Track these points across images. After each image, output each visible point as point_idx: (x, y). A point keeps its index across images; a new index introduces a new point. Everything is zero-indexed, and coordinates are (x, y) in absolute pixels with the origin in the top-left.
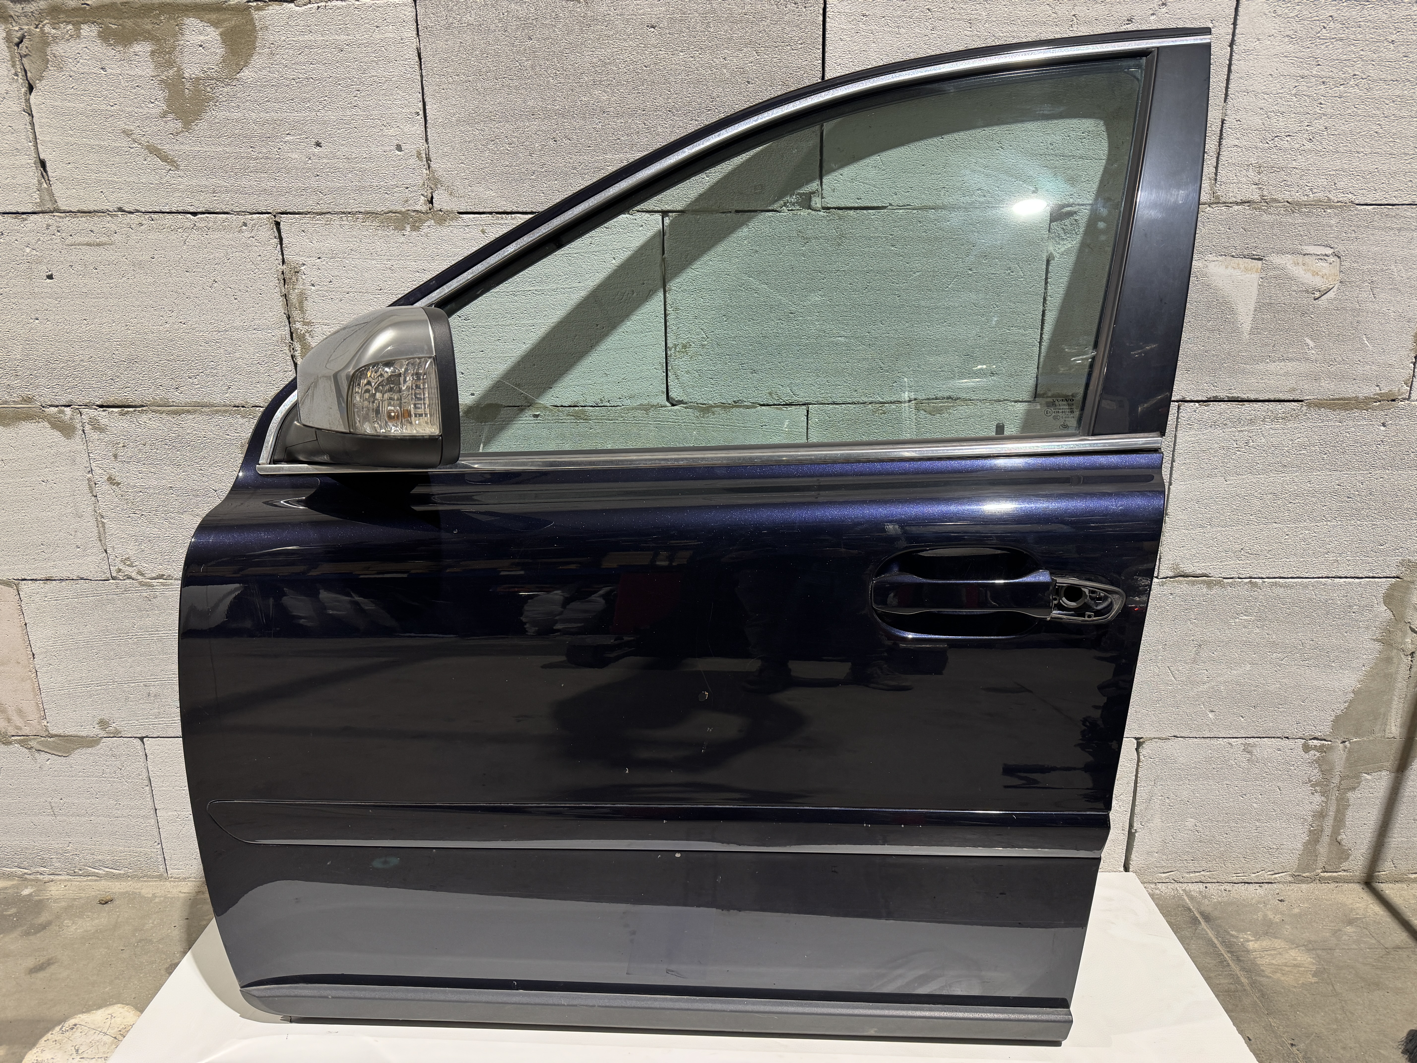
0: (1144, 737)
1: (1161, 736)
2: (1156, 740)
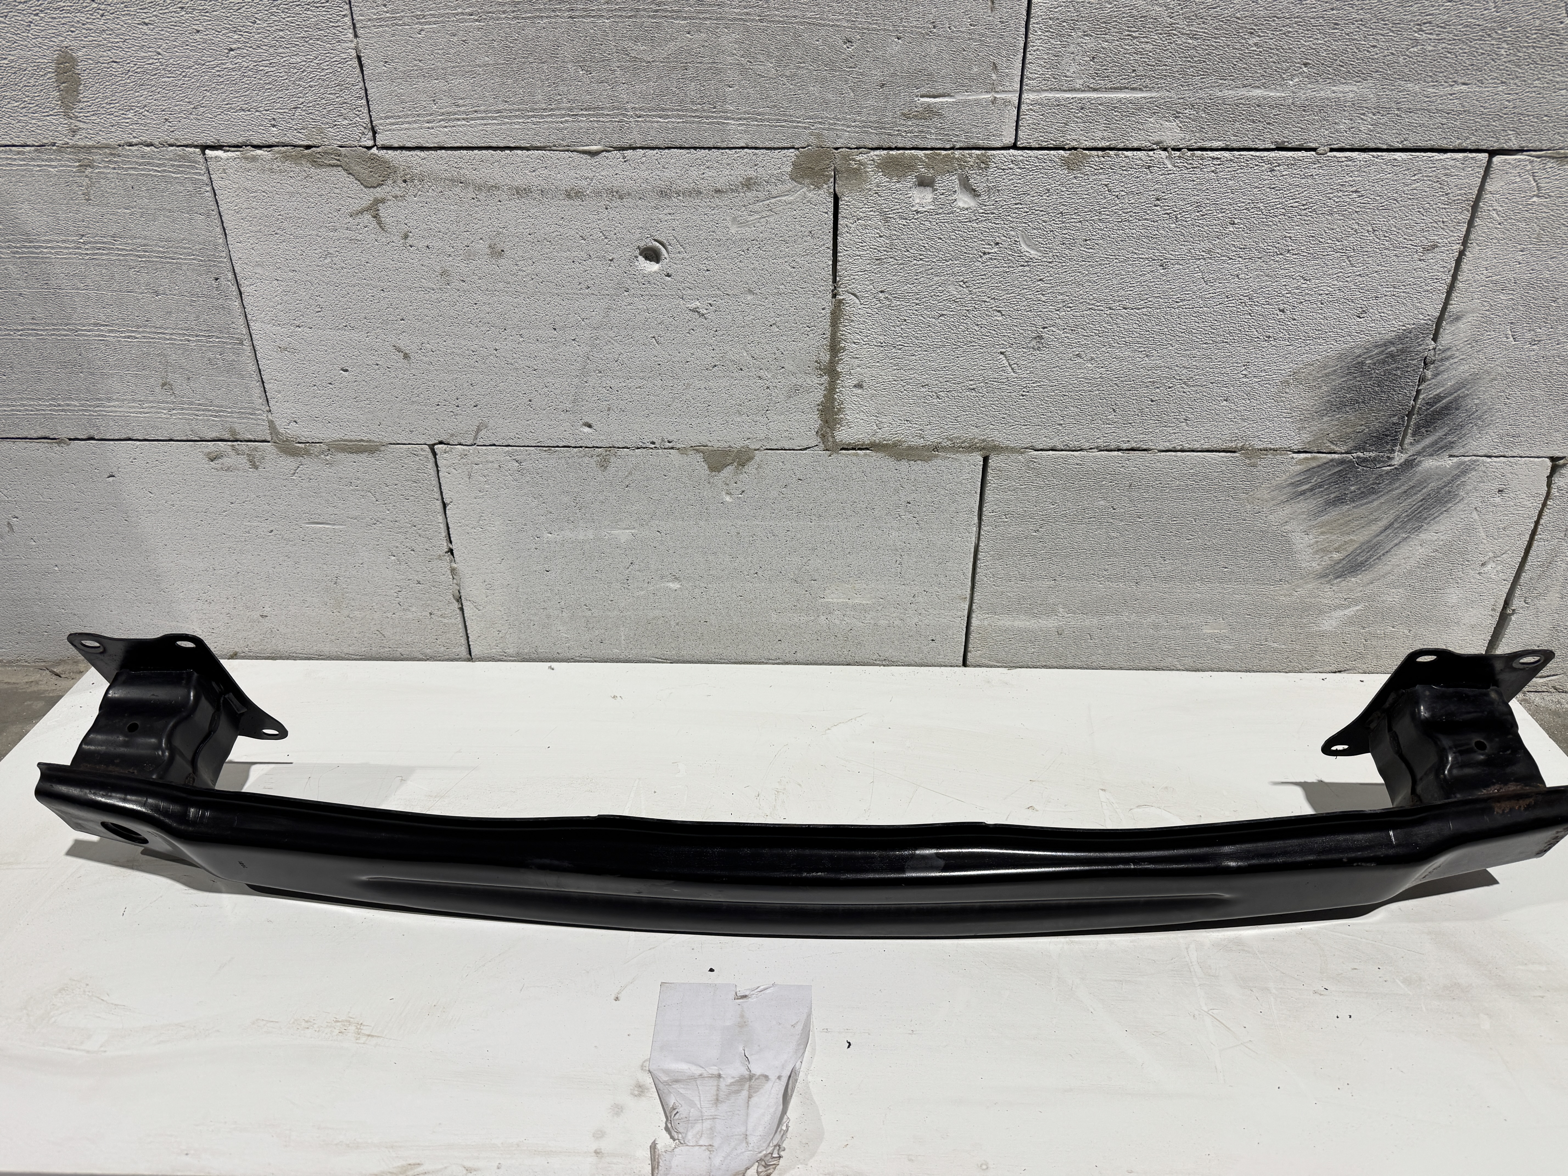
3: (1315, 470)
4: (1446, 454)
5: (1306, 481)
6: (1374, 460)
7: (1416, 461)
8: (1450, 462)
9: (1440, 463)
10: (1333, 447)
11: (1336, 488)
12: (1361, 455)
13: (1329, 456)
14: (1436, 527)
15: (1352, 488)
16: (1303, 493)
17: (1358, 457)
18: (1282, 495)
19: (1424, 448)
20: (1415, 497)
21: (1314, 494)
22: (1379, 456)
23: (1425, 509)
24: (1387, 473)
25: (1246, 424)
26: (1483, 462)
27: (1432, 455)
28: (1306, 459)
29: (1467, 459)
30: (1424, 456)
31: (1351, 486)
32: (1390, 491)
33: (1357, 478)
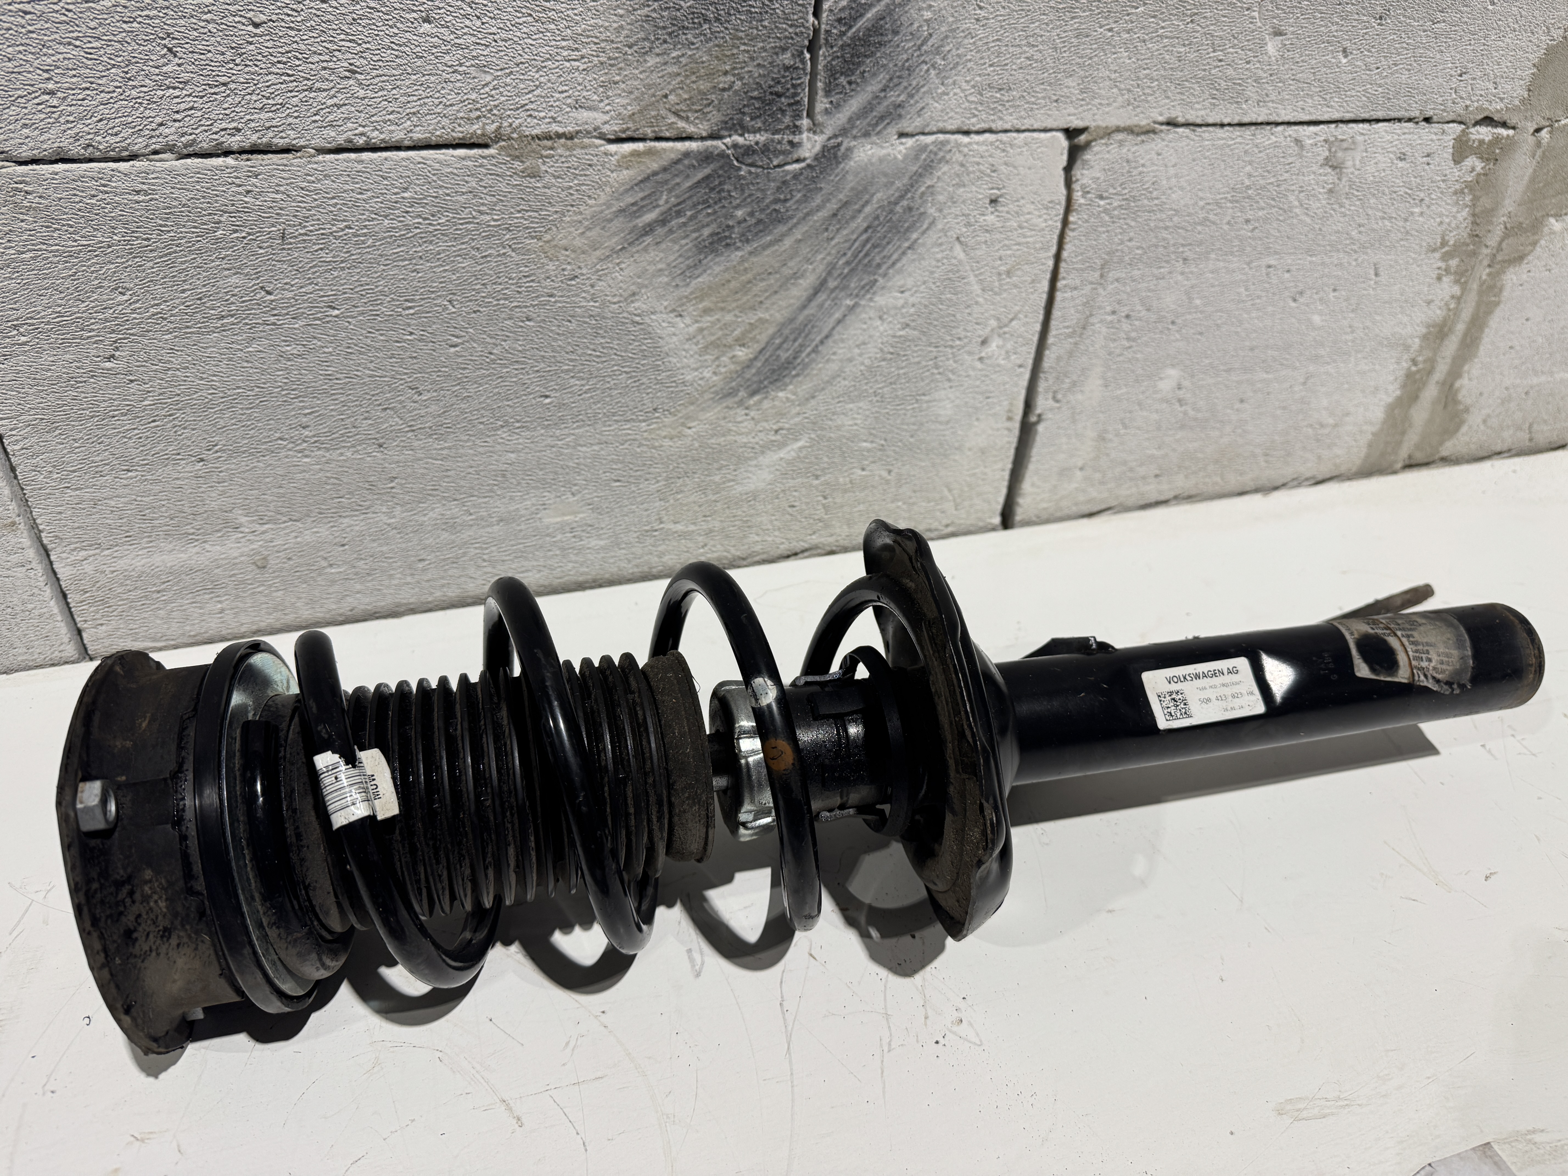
0: (1093, 125)
1: (1135, 121)
2: (1120, 136)
3: (659, 178)
4: (892, 130)
5: (650, 202)
6: (765, 149)
7: (843, 148)
8: (902, 148)
9: (884, 152)
10: (681, 124)
11: (709, 214)
12: (740, 140)
13: (679, 145)
14: (898, 281)
15: (739, 213)
16: (649, 229)
17: (735, 146)
18: (609, 238)
19: (850, 120)
20: (853, 225)
21: (671, 231)
22: (772, 140)
23: (874, 246)
24: (796, 176)
25: (489, 78)
26: (958, 145)
27: (866, 135)
28: (635, 154)
29: (929, 139)
30: (855, 138)
31: (737, 207)
32: (807, 214)
33: (743, 190)
